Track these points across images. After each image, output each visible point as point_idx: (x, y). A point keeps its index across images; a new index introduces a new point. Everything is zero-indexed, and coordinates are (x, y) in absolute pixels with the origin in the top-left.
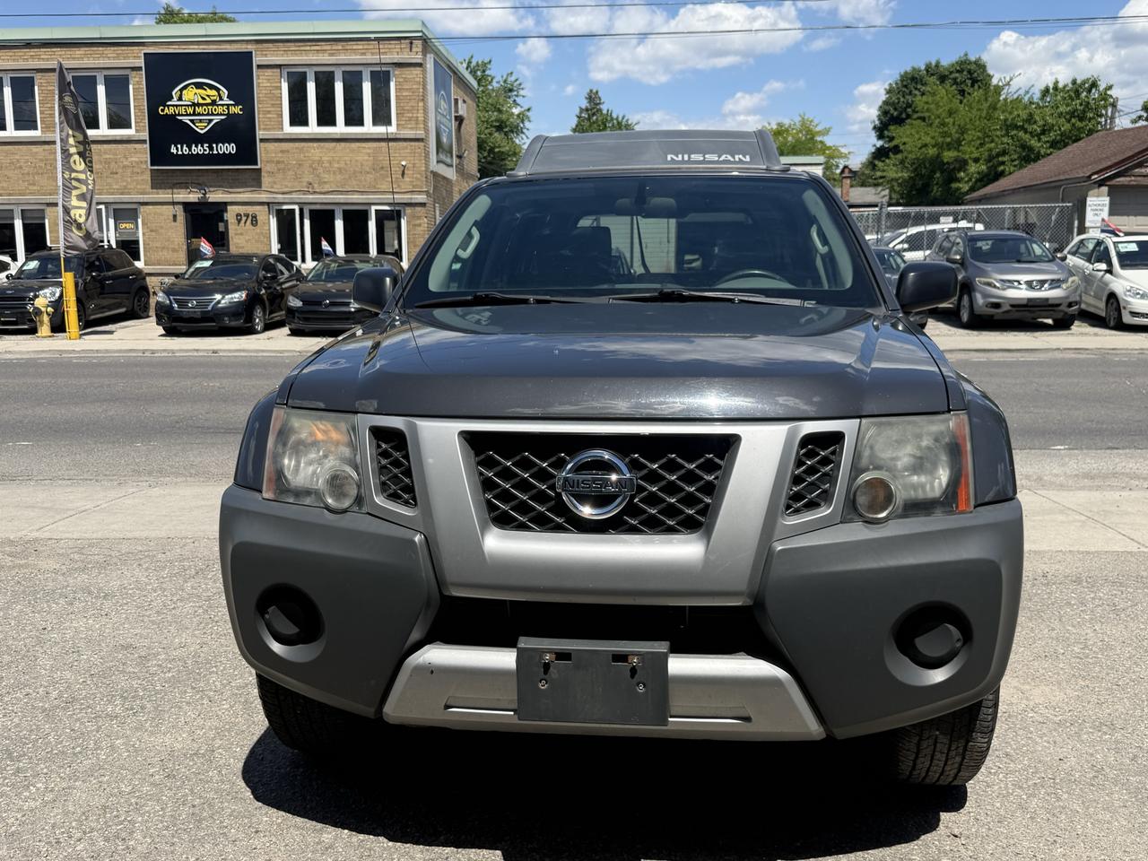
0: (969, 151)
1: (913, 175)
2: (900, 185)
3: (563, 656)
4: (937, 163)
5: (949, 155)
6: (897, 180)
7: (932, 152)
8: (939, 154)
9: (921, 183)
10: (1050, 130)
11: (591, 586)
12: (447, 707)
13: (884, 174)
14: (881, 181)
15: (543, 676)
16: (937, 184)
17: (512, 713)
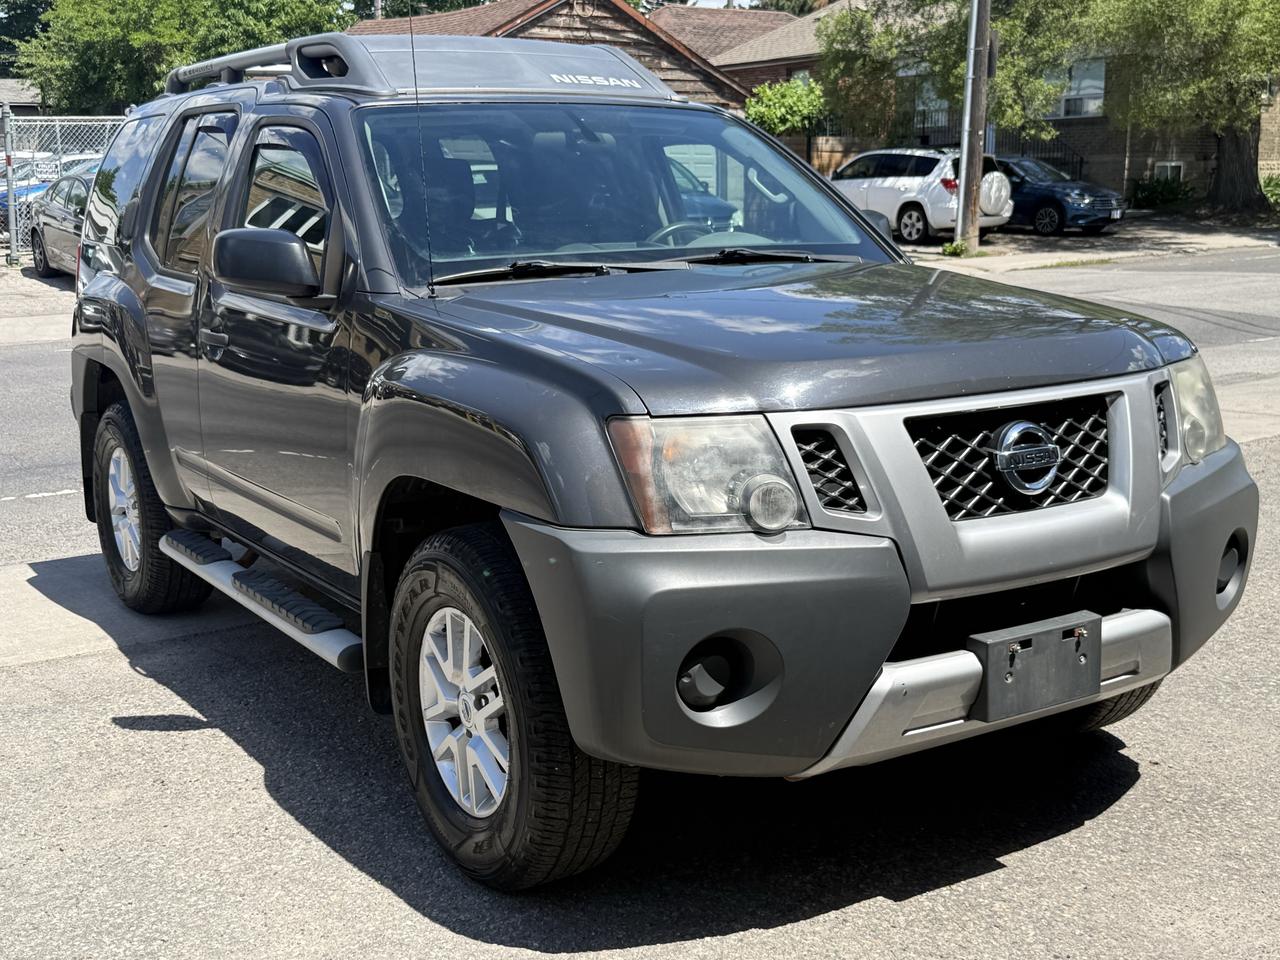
0: (168, 35)
1: (77, 64)
2: (59, 78)
3: (1025, 643)
4: (122, 50)
5: (139, 39)
6: (52, 71)
7: (113, 33)
8: (124, 36)
9: (95, 76)
10: (278, 11)
11: (1051, 563)
12: (906, 731)
13: (33, 61)
14: (28, 71)
15: (1009, 669)
16: (119, 79)
17: (962, 721)
